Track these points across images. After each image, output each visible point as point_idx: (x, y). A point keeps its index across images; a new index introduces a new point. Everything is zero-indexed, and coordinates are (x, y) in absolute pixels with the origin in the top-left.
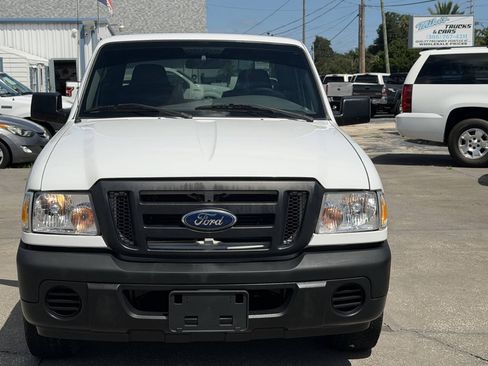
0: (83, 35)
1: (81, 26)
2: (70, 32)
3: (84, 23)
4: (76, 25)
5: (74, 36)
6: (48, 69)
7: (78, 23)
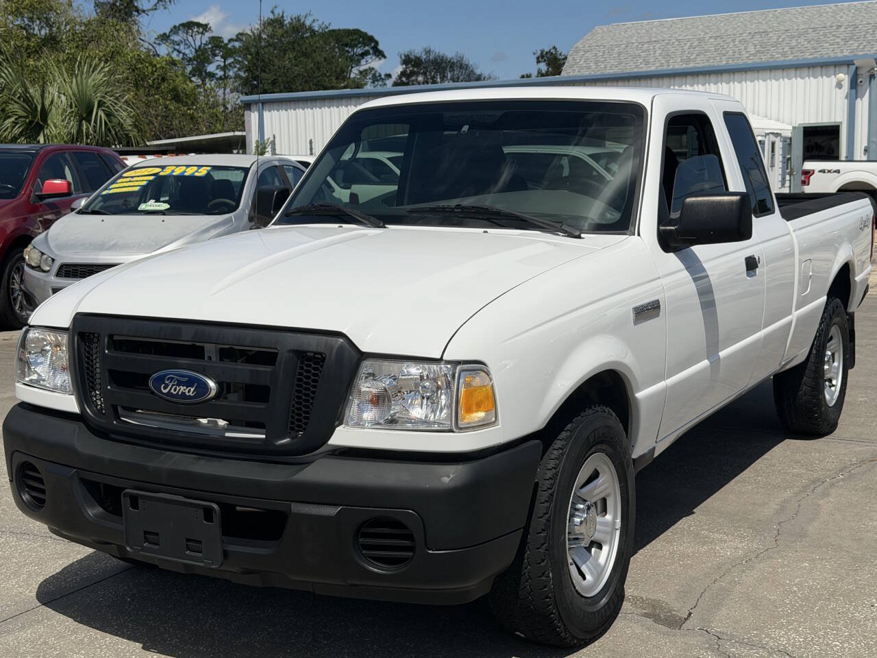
0: (854, 84)
1: (853, 68)
2: (834, 80)
3: (857, 63)
4: (845, 68)
5: (839, 85)
6: (788, 143)
7: (848, 63)
